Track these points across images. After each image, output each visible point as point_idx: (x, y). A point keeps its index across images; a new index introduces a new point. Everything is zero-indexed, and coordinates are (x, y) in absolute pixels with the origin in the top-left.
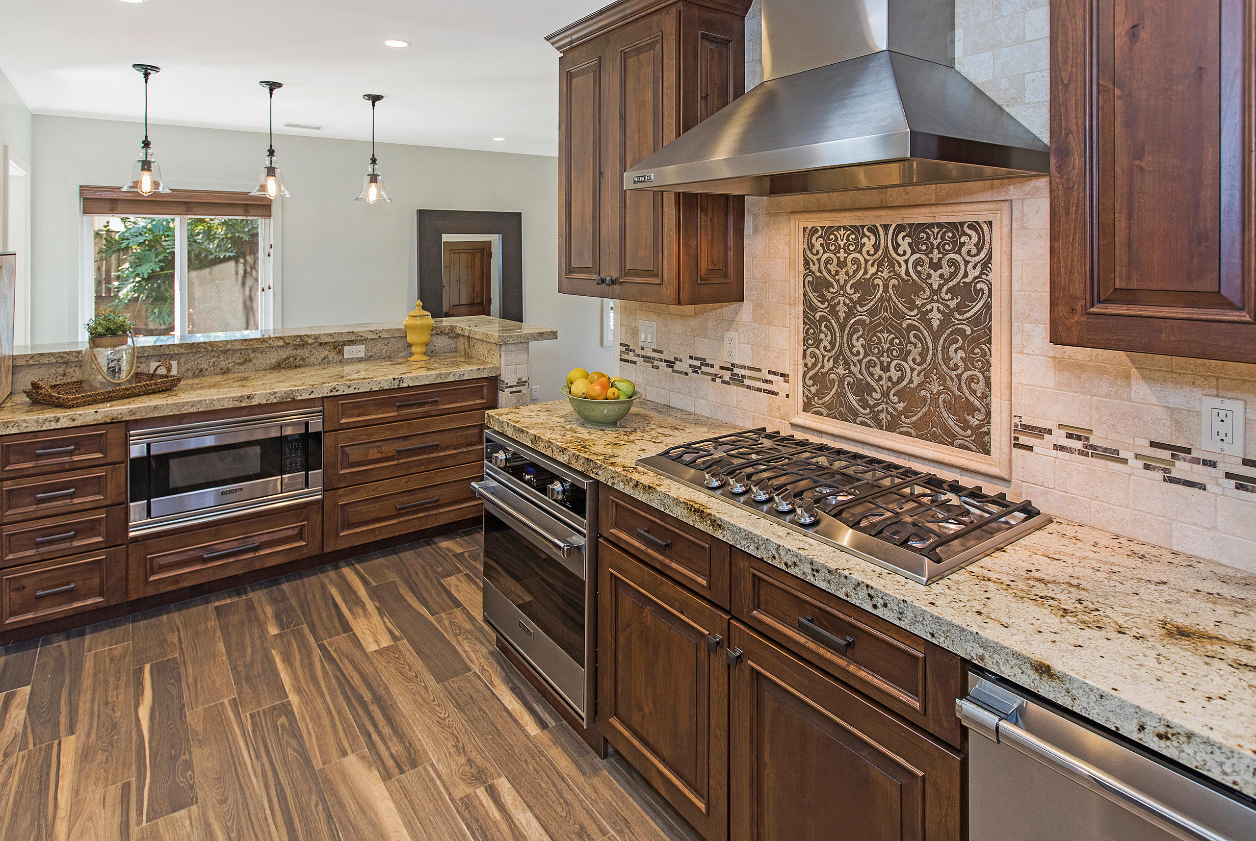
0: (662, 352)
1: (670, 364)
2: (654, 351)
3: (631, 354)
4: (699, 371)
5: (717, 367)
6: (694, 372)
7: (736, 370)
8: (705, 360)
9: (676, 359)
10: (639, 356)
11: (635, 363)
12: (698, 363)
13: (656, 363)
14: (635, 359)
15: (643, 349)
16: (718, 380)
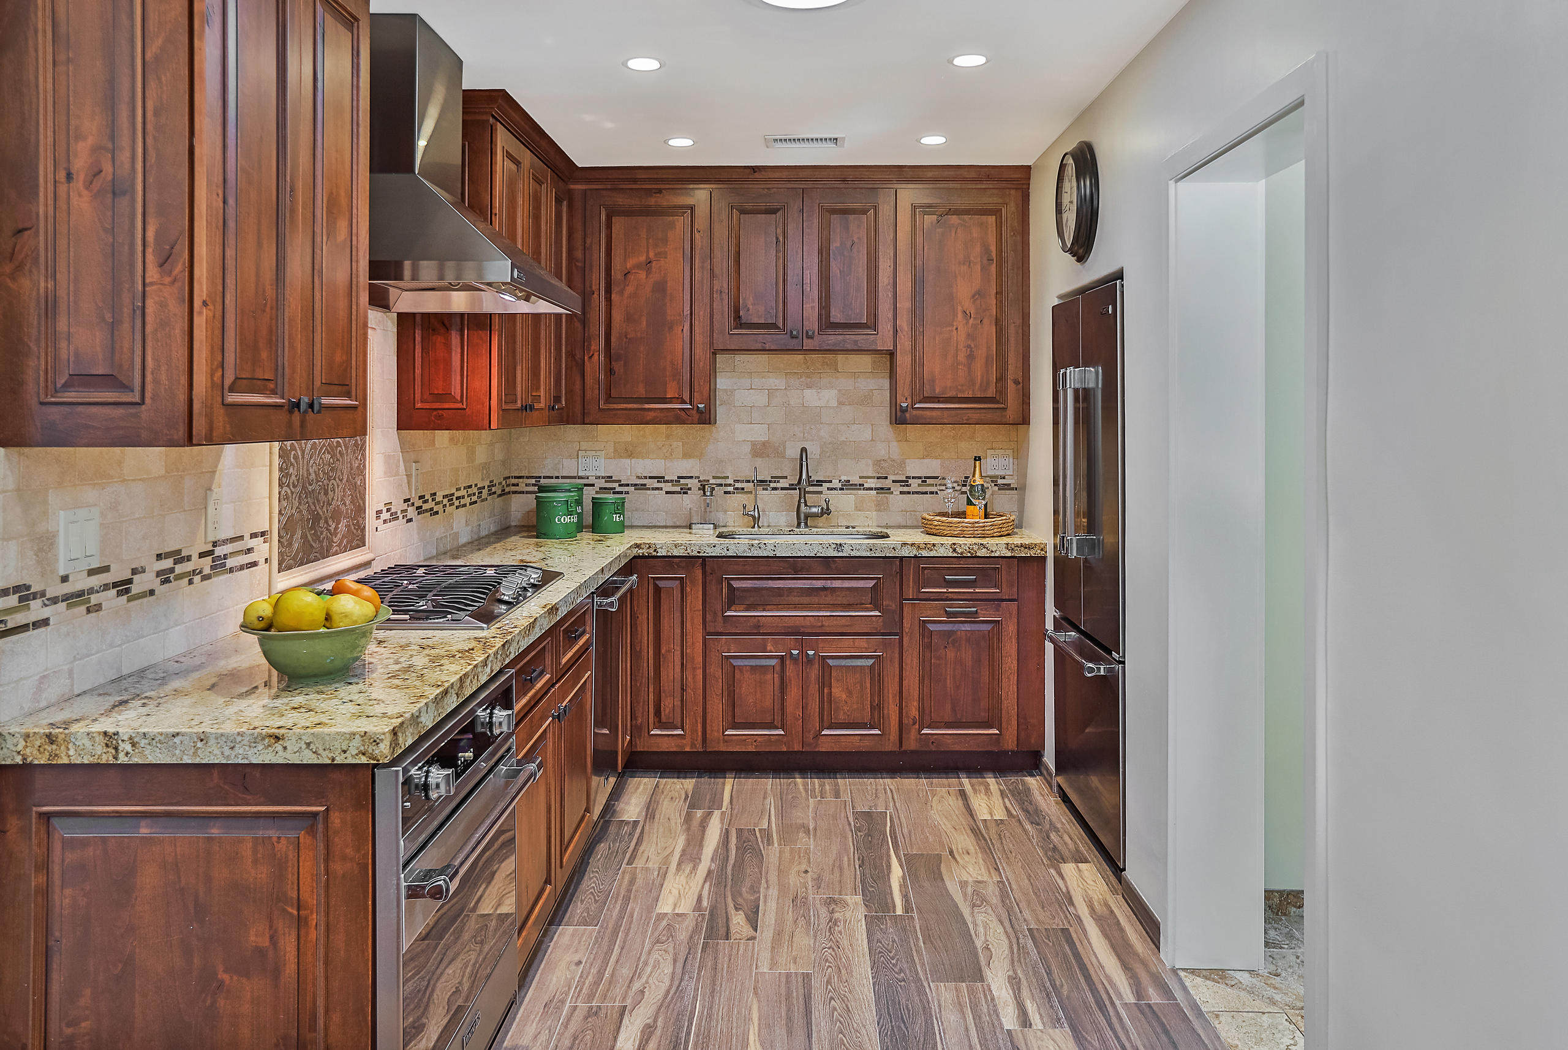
0: (106, 569)
1: (123, 587)
2: (92, 572)
3: (35, 604)
4: (172, 576)
5: (195, 557)
6: (163, 582)
7: (219, 551)
8: (179, 551)
9: (134, 572)
10: (54, 601)
11: (45, 622)
12: (168, 563)
13: (94, 599)
14: (46, 612)
15: (65, 579)
16: (197, 579)
